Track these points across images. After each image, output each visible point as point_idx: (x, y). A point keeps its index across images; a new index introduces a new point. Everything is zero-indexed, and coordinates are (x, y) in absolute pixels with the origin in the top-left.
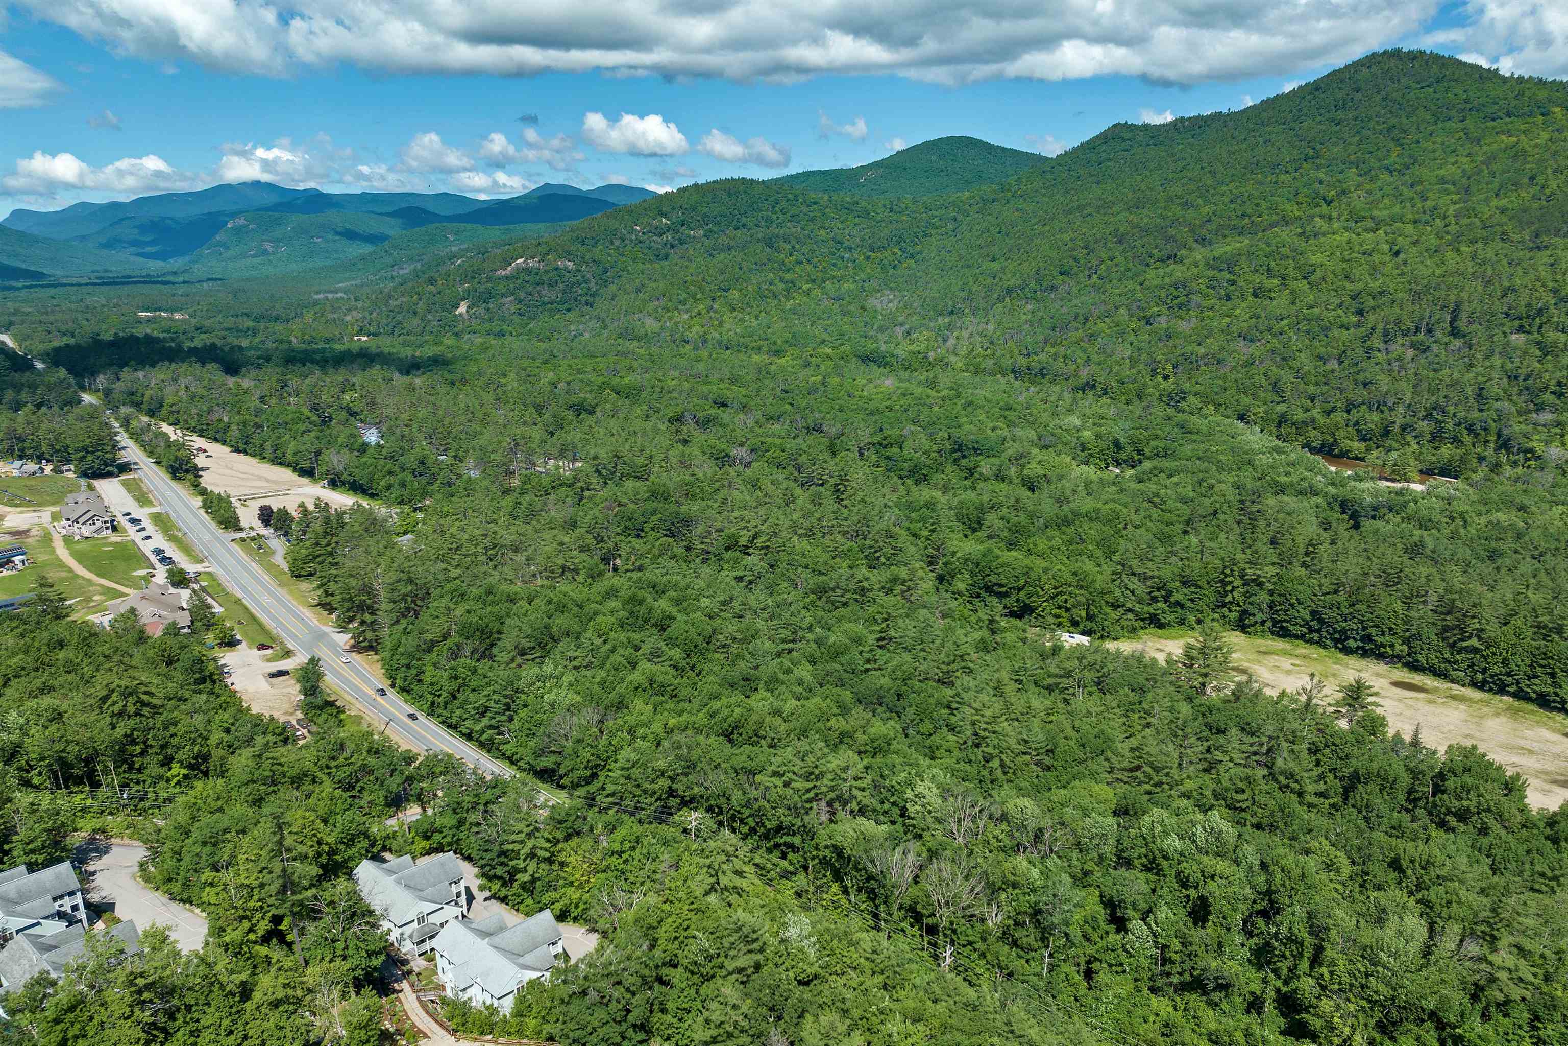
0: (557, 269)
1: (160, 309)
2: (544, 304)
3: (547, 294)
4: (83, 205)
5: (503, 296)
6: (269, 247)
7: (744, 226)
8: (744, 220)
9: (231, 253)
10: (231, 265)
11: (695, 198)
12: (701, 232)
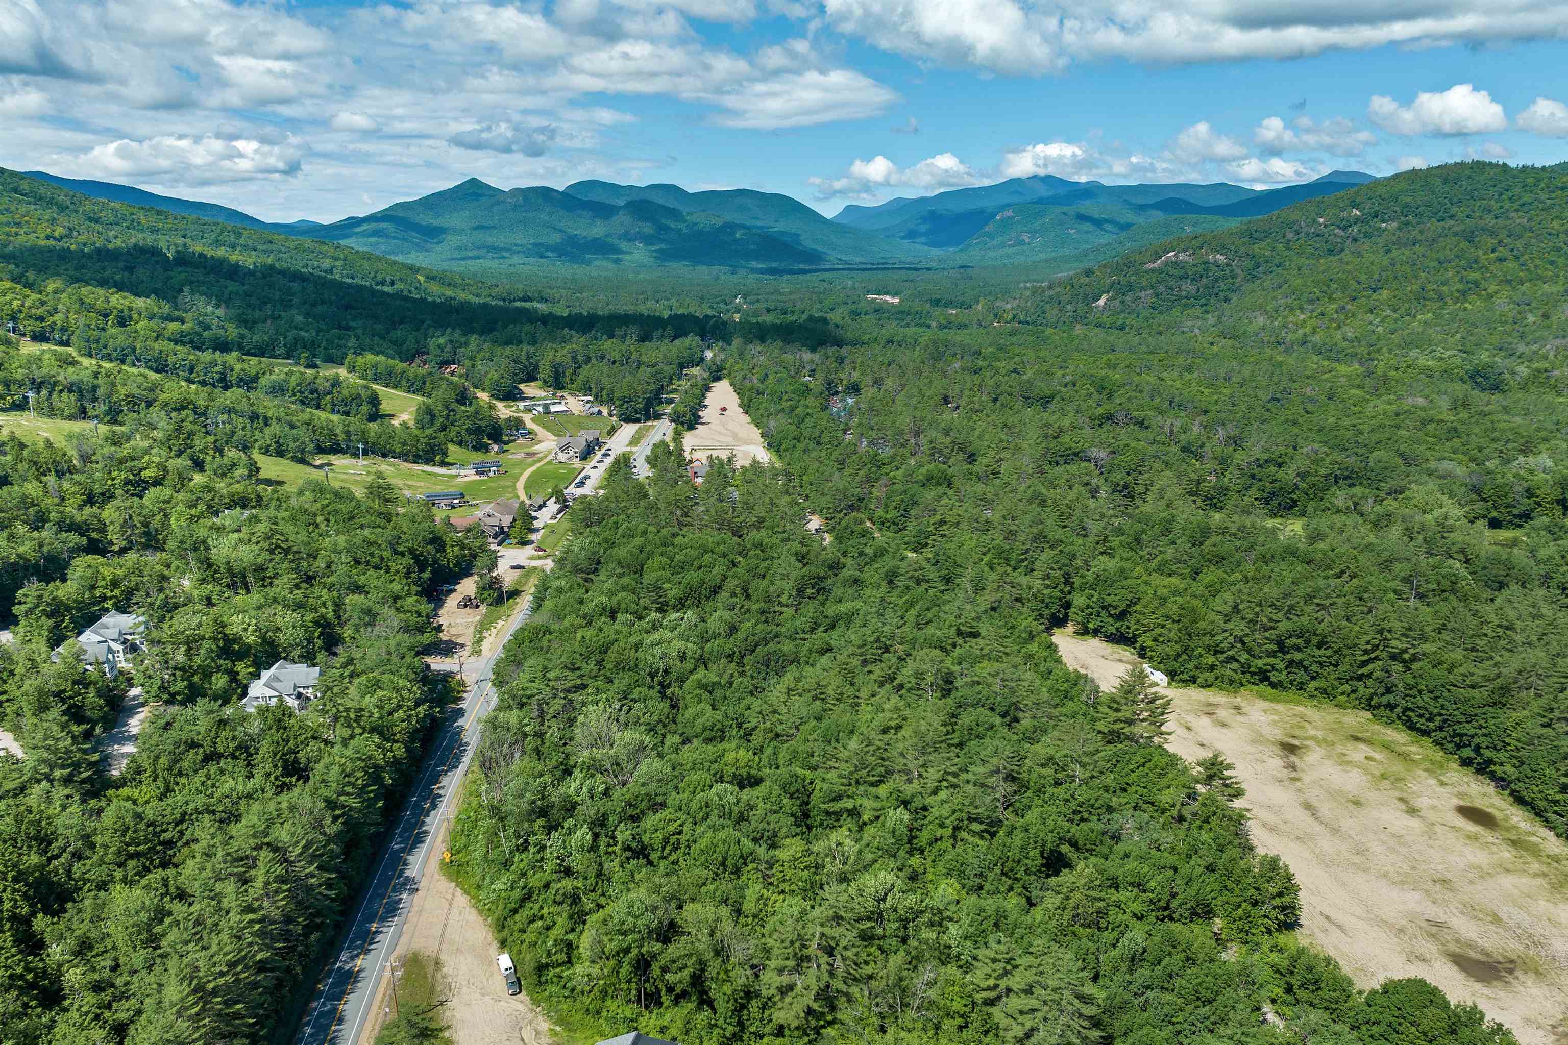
0: (1205, 263)
1: (887, 293)
2: (1180, 298)
3: (1189, 288)
4: (899, 199)
5: (1143, 289)
6: (1026, 238)
7: (1452, 217)
8: (1454, 209)
9: (995, 242)
10: (991, 254)
11: (1404, 185)
12: (1395, 224)
